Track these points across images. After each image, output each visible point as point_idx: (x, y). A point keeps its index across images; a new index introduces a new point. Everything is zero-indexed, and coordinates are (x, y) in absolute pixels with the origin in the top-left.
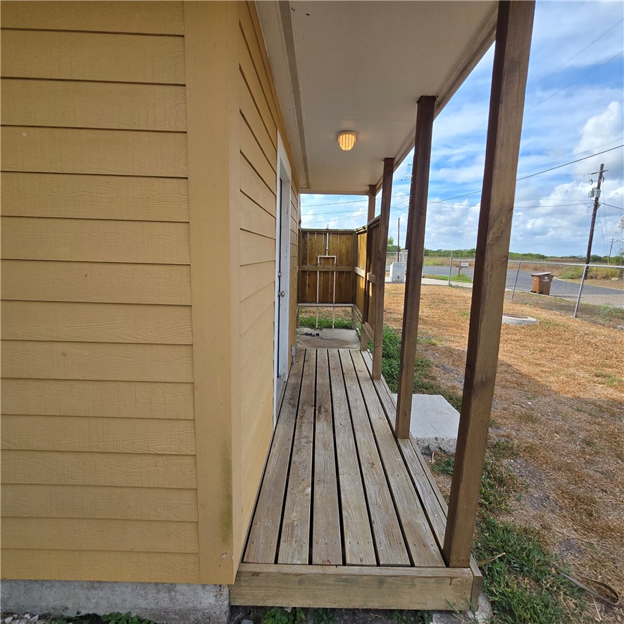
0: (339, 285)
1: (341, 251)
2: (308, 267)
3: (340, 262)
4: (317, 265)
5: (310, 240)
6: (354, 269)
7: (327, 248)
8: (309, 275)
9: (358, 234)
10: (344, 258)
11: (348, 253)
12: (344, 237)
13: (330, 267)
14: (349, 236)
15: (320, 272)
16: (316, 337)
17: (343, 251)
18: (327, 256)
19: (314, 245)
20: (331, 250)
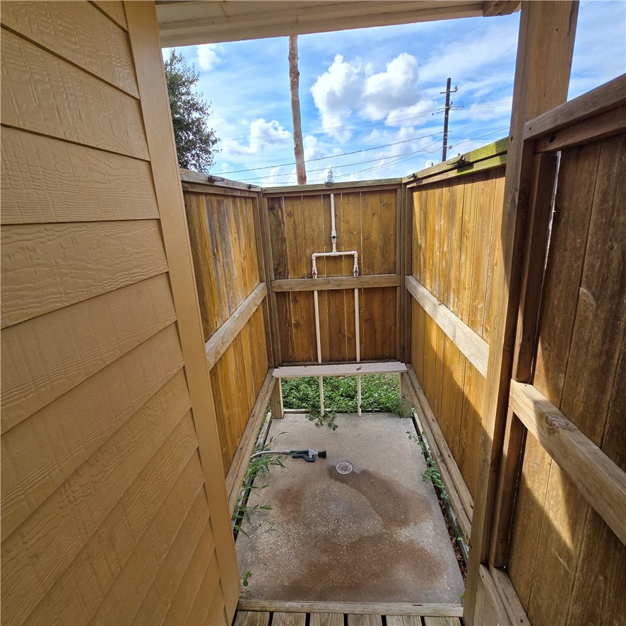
0: (367, 320)
1: (367, 238)
2: (291, 283)
3: (368, 265)
4: (311, 276)
5: (290, 215)
6: (403, 282)
7: (334, 233)
8: (295, 301)
9: (413, 189)
10: (378, 254)
11: (386, 240)
12: (374, 201)
13: (342, 280)
14: (387, 198)
15: (320, 292)
16: (319, 461)
17: (375, 236)
18: (335, 253)
19: (301, 227)
20: (344, 237)
